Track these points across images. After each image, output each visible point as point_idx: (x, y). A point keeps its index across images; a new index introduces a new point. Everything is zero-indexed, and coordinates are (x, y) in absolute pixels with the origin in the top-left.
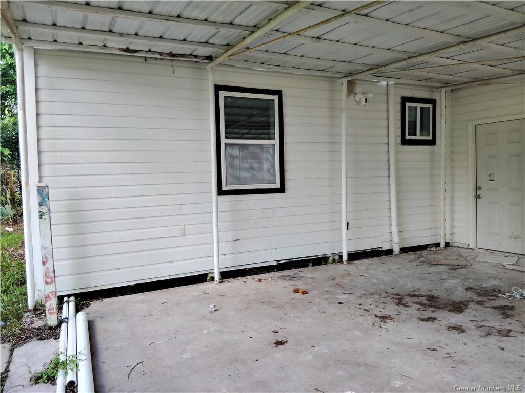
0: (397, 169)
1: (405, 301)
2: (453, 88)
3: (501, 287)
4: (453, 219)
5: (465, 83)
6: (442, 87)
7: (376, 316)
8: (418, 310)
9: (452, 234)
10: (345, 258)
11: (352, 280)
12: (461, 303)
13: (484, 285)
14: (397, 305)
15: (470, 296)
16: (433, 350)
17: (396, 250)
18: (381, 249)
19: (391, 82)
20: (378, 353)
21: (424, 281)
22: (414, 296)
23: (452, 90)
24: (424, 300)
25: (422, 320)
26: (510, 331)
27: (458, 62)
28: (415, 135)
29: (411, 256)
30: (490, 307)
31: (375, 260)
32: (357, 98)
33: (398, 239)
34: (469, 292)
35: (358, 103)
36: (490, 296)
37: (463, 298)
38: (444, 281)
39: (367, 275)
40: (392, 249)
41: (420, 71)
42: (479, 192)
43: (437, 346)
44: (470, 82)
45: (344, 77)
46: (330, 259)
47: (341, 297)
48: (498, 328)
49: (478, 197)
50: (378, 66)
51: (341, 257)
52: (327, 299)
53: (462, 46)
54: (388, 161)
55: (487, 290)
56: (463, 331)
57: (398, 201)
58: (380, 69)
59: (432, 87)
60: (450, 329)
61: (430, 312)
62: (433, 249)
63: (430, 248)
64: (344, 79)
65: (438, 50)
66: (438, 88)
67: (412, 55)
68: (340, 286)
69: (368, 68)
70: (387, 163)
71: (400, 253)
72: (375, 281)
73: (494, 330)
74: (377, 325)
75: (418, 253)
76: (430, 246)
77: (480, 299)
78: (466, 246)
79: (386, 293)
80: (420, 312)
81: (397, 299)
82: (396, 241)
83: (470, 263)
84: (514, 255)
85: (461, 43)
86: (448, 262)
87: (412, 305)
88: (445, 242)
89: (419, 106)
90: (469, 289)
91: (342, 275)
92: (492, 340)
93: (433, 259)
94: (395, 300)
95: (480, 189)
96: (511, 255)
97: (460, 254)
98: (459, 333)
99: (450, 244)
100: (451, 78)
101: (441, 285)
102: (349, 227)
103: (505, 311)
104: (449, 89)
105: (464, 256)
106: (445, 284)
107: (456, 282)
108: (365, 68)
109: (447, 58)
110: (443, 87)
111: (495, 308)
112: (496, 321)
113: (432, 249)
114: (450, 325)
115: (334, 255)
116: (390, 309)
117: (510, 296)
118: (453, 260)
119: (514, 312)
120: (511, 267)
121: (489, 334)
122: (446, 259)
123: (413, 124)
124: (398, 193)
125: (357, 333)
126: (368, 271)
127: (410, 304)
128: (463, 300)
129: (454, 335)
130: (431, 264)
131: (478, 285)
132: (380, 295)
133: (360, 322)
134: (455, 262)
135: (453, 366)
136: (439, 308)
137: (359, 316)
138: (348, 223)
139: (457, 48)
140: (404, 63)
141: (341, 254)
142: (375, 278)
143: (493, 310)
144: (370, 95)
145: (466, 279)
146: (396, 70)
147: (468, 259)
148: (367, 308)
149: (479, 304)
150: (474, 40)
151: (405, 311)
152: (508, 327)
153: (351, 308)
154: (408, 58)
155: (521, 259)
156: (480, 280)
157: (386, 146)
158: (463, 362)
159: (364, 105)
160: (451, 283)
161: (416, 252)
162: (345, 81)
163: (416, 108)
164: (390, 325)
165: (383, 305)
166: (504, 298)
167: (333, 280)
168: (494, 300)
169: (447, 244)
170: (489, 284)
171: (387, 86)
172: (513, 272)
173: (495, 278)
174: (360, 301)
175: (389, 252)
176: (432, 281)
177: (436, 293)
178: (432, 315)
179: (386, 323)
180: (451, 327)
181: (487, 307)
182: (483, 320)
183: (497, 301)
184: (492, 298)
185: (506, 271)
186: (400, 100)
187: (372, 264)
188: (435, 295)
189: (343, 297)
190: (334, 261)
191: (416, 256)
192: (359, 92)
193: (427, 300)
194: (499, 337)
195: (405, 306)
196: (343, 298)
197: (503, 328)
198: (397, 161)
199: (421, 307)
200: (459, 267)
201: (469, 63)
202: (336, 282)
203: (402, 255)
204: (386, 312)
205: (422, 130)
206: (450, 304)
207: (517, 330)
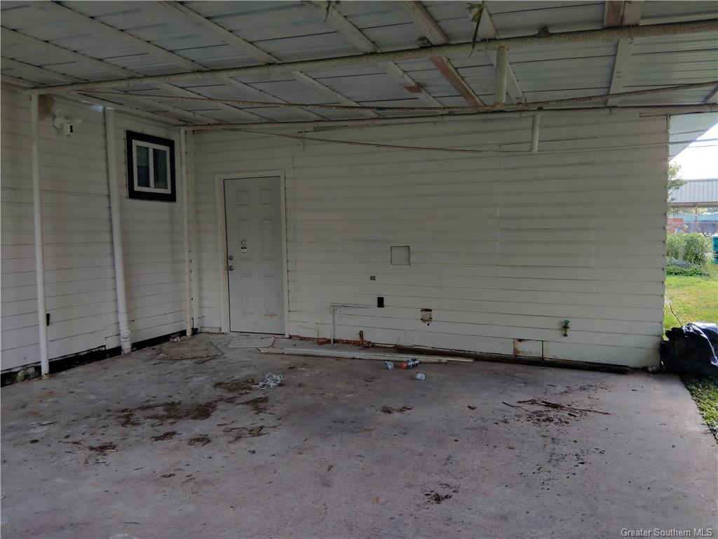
0: (124, 232)
1: (135, 417)
2: (195, 128)
3: (255, 376)
4: (201, 298)
5: (209, 124)
6: (180, 125)
7: (92, 448)
8: (153, 426)
9: (201, 318)
10: (45, 369)
11: (56, 402)
12: (208, 405)
13: (237, 377)
14: (123, 425)
15: (219, 393)
16: (170, 476)
17: (126, 346)
18: (104, 349)
19: (109, 108)
20: (92, 501)
21: (163, 385)
22: (147, 408)
23: (194, 131)
24: (161, 411)
25: (157, 439)
26: (262, 428)
27: (197, 96)
28: (148, 186)
29: (147, 352)
30: (242, 404)
31: (94, 366)
32: (58, 122)
33: (127, 331)
34: (218, 389)
35: (59, 131)
36: (242, 389)
37: (210, 398)
38: (189, 380)
39: (79, 391)
40: (121, 347)
41: (149, 99)
42: (230, 263)
43: (175, 470)
44: (215, 124)
45: (33, 88)
46: (20, 374)
47: (35, 431)
48: (250, 427)
49: (229, 269)
50: (87, 81)
51: (38, 369)
52: (11, 440)
53: (199, 76)
54: (111, 220)
55: (239, 383)
56: (209, 441)
57: (127, 277)
58: (90, 86)
59: (169, 124)
60: (193, 442)
61: (168, 426)
62: (178, 339)
63: (174, 338)
64: (32, 91)
65: (168, 75)
66: (175, 126)
67: (134, 74)
68: (35, 414)
69: (71, 82)
70: (108, 223)
71: (132, 351)
72: (92, 397)
73: (245, 432)
74: (91, 461)
75: (158, 346)
76: (174, 336)
77: (230, 395)
78: (217, 331)
79: (109, 411)
80: (154, 428)
81: (122, 417)
82: (126, 335)
83: (221, 352)
84: (270, 335)
85: (198, 71)
86: (194, 354)
87: (145, 421)
88: (193, 329)
89: (152, 146)
90: (218, 385)
91: (40, 397)
92: (242, 444)
93: (176, 353)
94: (121, 419)
95: (231, 259)
96: (267, 335)
97: (210, 342)
98: (204, 445)
99: (199, 331)
100: (190, 115)
101: (185, 385)
102: (51, 321)
103: (258, 405)
104: (191, 129)
105: (215, 344)
106: (190, 384)
107: (203, 378)
108: (68, 81)
109: (182, 88)
110: (182, 125)
111: (247, 403)
112: (246, 419)
113: (175, 340)
114: (194, 437)
115: (25, 367)
116: (113, 433)
117: (264, 386)
118: (201, 350)
119: (268, 403)
120: (266, 350)
121: (239, 438)
122: (193, 351)
123: (144, 171)
124: (127, 266)
125: (60, 480)
126: (82, 385)
127: (142, 420)
128: (210, 401)
129: (199, 449)
130: (173, 360)
131: (229, 378)
132: (99, 416)
133: (66, 463)
134: (203, 354)
135: (195, 490)
136: (181, 417)
137: (64, 454)
138: (48, 316)
139: (192, 77)
140: (123, 84)
141: (39, 365)
142: (92, 393)
143: (244, 406)
144: (78, 122)
145: (216, 372)
146: (113, 91)
147: (219, 346)
148: (77, 439)
149: (229, 402)
150: (212, 70)
151: (132, 431)
152: (261, 424)
153: (52, 445)
154: (130, 78)
155: (277, 340)
156: (232, 371)
157: (106, 199)
158: (206, 482)
159: (68, 136)
160: (198, 380)
161: (153, 347)
162: (35, 95)
163: (147, 149)
164: (112, 456)
165: (102, 431)
166: (258, 389)
167: (24, 407)
168: (246, 393)
169: (195, 331)
170: (241, 375)
171: (104, 112)
172: (268, 355)
173: (248, 367)
174: (68, 431)
175: (117, 351)
176: (173, 382)
177: (177, 398)
178: (170, 429)
179: (105, 455)
180: (194, 440)
181: (238, 404)
182: (233, 422)
183: (249, 395)
184: (244, 392)
185: (261, 356)
186: (124, 135)
187: (89, 372)
188: (176, 401)
189: (40, 430)
190: (27, 377)
191: (154, 352)
192: (60, 115)
193: (165, 410)
194: (250, 438)
195: (134, 424)
196: (38, 432)
197: (255, 426)
198: (123, 221)
199: (157, 421)
200: (208, 358)
201: (211, 99)
202: (28, 409)
203: (134, 353)
204: (105, 440)
205: (156, 180)
206: (194, 409)
207: (270, 425)
